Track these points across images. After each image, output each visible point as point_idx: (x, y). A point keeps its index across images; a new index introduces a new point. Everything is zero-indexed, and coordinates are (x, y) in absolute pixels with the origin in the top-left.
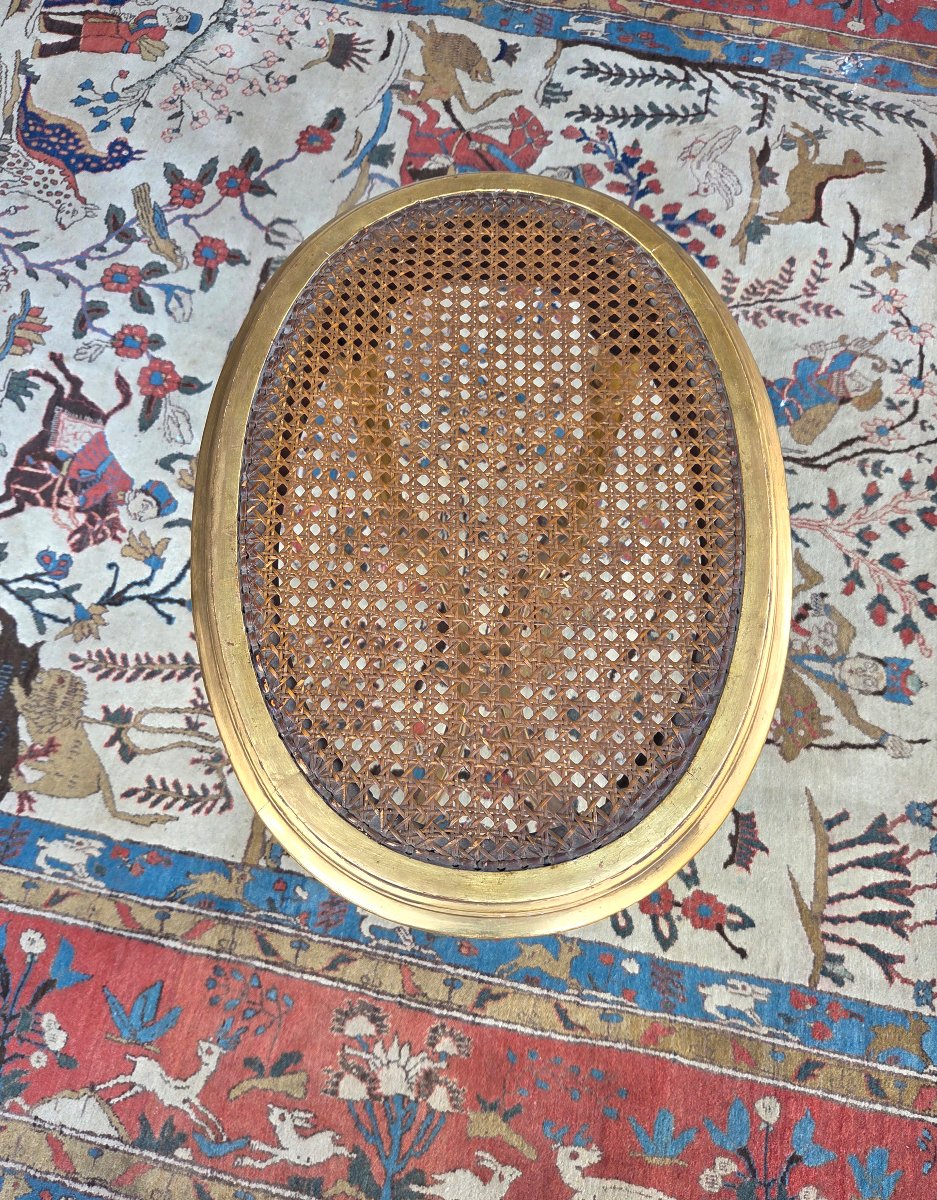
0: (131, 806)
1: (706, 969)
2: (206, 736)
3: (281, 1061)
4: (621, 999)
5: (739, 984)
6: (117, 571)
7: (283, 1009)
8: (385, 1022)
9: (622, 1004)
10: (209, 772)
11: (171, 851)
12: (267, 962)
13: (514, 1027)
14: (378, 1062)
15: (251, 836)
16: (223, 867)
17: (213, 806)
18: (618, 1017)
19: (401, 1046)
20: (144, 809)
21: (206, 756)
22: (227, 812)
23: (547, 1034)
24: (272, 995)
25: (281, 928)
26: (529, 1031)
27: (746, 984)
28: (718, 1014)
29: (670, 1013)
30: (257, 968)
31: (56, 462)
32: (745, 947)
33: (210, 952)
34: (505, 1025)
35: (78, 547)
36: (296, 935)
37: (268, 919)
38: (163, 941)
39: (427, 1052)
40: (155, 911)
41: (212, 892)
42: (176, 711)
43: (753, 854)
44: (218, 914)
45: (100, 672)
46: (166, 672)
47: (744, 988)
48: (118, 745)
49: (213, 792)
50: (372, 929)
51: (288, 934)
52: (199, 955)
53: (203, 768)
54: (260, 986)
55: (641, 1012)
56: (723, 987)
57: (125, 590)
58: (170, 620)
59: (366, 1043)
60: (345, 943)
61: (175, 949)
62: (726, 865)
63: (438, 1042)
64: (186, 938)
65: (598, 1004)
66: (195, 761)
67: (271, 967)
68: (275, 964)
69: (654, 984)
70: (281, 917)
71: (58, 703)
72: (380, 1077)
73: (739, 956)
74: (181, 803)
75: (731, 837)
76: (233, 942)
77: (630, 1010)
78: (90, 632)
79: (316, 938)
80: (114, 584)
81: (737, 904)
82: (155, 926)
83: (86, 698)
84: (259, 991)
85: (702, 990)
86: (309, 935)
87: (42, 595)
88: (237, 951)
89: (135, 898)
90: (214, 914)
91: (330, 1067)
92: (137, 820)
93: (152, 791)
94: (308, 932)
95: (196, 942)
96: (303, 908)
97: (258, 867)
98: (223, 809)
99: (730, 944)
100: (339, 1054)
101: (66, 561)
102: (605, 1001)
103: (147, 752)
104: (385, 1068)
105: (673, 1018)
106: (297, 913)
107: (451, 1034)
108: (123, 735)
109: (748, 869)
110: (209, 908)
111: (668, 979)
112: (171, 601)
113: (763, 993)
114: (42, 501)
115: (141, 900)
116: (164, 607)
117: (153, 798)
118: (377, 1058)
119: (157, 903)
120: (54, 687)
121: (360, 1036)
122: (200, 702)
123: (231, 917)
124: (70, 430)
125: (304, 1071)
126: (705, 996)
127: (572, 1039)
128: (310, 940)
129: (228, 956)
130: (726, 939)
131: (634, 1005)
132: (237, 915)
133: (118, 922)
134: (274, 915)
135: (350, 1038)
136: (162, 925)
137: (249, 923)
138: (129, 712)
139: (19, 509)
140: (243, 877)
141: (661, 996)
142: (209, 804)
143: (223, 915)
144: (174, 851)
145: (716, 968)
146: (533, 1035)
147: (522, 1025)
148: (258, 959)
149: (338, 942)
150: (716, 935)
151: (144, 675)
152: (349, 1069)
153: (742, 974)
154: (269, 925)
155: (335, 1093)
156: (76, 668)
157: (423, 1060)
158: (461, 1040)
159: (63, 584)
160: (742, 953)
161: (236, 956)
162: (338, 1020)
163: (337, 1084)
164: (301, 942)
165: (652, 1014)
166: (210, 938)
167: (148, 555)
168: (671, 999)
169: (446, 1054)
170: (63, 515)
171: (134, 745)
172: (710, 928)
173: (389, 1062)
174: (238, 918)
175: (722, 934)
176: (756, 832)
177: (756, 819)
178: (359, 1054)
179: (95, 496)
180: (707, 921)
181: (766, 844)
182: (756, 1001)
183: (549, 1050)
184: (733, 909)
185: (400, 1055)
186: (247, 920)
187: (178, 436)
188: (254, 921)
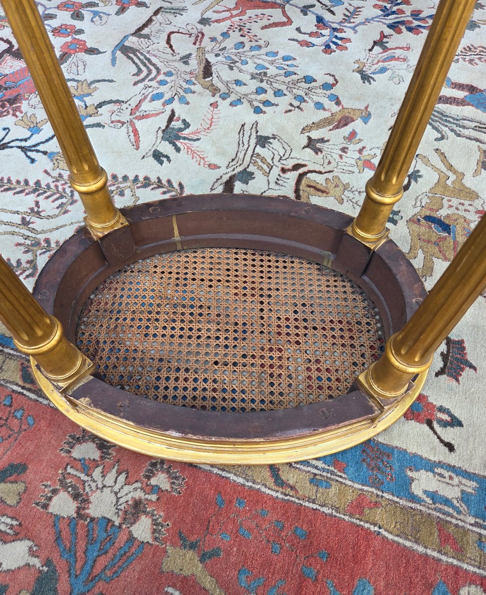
1: (415, 455)
2: (33, 230)
3: (7, 470)
4: (332, 468)
5: (447, 474)
6: (7, 133)
7: (24, 427)
8: (110, 451)
9: (332, 473)
10: (26, 252)
12: (23, 388)
13: (228, 475)
14: (93, 485)
17: (21, 274)
18: (328, 483)
19: (119, 473)
21: (28, 242)
23: (258, 487)
24: (18, 414)
26: (240, 480)
27: (453, 475)
28: (424, 497)
29: (377, 488)
30: (13, 391)
32: (453, 442)
34: (220, 472)
39: (142, 483)
42: (17, 213)
43: (462, 370)
46: (18, 190)
47: (451, 478)
49: (24, 265)
53: (23, 249)
54: (11, 406)
55: (349, 483)
56: (430, 474)
57: (9, 143)
58: (33, 161)
59: (87, 466)
62: (437, 375)
63: (154, 475)
65: (309, 469)
66: (18, 244)
67: (25, 392)
68: (29, 390)
69: (364, 460)
72: (92, 499)
73: (446, 450)
75: (442, 354)
76: (1, 368)
77: (340, 479)
80: (3, 139)
81: (446, 405)
84: (9, 409)
85: (410, 474)
91: (49, 483)
99: (439, 438)
100: (60, 472)
102: (316, 468)
104: (99, 491)
105: (380, 493)
107: (168, 472)
109: (457, 380)
111: (378, 458)
112: (38, 151)
113: (470, 486)
116: (32, 155)
118: (94, 481)
121: (84, 459)
122: (36, 209)
123: (6, 350)
124: (9, 64)
125: (25, 482)
126: (412, 480)
127: (280, 496)
130: (435, 433)
131: (344, 476)
132: (12, 349)
135: (75, 459)
137: (18, 357)
141: (370, 472)
145: (425, 455)
146: (243, 485)
147: (235, 474)
148: (17, 384)
150: (425, 427)
152: (65, 487)
153: (449, 466)
155: (45, 506)
157: (135, 489)
158: (176, 478)
160: (451, 447)
162: (68, 443)
163: (50, 499)
165: (360, 487)
167: (32, 126)
168: (380, 476)
169: (159, 489)
172: (420, 421)
173: (104, 486)
174: (12, 352)
175: (432, 428)
176: (466, 354)
177: (466, 345)
178: (79, 474)
179: (9, 94)
180: (419, 416)
181: (474, 364)
182: (463, 492)
183: (257, 501)
184: (442, 409)
185: (115, 482)
186: (19, 354)
187: (75, 72)
188: (24, 356)
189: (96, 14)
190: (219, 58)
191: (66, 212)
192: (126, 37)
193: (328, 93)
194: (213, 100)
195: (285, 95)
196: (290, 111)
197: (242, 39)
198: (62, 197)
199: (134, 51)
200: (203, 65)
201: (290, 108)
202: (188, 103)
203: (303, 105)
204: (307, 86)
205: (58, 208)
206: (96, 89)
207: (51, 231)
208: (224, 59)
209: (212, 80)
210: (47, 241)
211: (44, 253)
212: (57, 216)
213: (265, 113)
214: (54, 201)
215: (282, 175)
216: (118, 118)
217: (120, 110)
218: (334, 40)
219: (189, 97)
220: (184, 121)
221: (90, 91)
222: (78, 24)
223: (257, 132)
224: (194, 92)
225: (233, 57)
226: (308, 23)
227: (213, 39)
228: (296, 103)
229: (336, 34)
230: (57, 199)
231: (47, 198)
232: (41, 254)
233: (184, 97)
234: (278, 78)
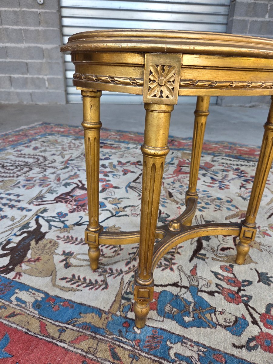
0: (63, 283)
2: (102, 264)
6: (82, 219)
10: (99, 275)
11: (74, 302)
15: (115, 301)
16: (99, 312)
17: (99, 287)
20: (68, 285)
21: (100, 270)
22: (105, 290)
25: (124, 346)
31: (72, 196)
33: (82, 353)
35: (71, 212)
36: (132, 351)
37: (117, 340)
38: (58, 343)
40: (59, 328)
41: (90, 323)
44: (91, 334)
45: (66, 241)
48: (64, 262)
49: (100, 283)
50: (176, 354)
51: (127, 350)
52: (76, 353)
53: (97, 274)
57: (83, 223)
60: (160, 360)
61: (64, 348)
64: (71, 343)
66: (95, 272)
70: (124, 340)
71: (47, 248)
74: (85, 285)
76: (96, 349)
78: (67, 231)
79: (143, 354)
80: (80, 221)
82: (56, 335)
83: (57, 248)
86: (140, 352)
87: (54, 221)
88: (97, 355)
89: (50, 321)
90: (89, 333)
92: (63, 289)
93: (73, 279)
94: (139, 350)
95: (76, 346)
96: (138, 337)
97: (116, 315)
98: (103, 289)
101: (66, 215)
103: (76, 266)
106: (134, 339)
108: (68, 260)
110: (87, 329)
114: (64, 202)
115: (53, 322)
117: (73, 282)
119: (61, 325)
120: (47, 243)
123: (98, 336)
124: (79, 192)
128: (140, 355)
129: (92, 357)
132: (101, 335)
133: (38, 330)
134: (121, 338)
136: (60, 335)
137: (107, 341)
138: (73, 253)
139: (57, 202)
140: (107, 318)
142: (97, 287)
143: (94, 335)
144: (76, 303)
148: (109, 361)
149: (156, 359)
151: (82, 243)
154: (118, 343)
156: (58, 239)
159: (62, 219)
161: (97, 357)
164: (134, 355)
166: (84, 345)
170: (69, 206)
171: (71, 263)
174: (101, 337)
179: (80, 203)
186: (106, 339)
187: (111, 195)
188: (110, 340)
189: (114, 175)
190: (174, 191)
191: (118, 254)
192: (130, 183)
193: (230, 204)
194: (177, 206)
195: (210, 204)
196: (216, 211)
197: (181, 184)
198: (114, 247)
199: (135, 188)
200: (168, 193)
201: (215, 209)
202: (166, 207)
203: (221, 208)
204: (219, 201)
205: (114, 252)
206: (122, 201)
207: (112, 264)
208: (176, 191)
209: (174, 198)
210: (111, 269)
211: (110, 276)
212: (114, 256)
213: (204, 211)
214: (111, 249)
215: (224, 237)
216: (135, 213)
217: (135, 210)
218: (222, 185)
219: (166, 204)
220: (166, 214)
221: (119, 202)
222: (107, 178)
223: (204, 219)
224: (167, 203)
225: (180, 190)
226: (208, 179)
227: (168, 184)
228: (218, 208)
229: (221, 183)
230: (112, 248)
231: (107, 247)
232: (108, 276)
233: (164, 205)
234: (205, 198)
